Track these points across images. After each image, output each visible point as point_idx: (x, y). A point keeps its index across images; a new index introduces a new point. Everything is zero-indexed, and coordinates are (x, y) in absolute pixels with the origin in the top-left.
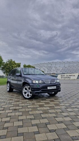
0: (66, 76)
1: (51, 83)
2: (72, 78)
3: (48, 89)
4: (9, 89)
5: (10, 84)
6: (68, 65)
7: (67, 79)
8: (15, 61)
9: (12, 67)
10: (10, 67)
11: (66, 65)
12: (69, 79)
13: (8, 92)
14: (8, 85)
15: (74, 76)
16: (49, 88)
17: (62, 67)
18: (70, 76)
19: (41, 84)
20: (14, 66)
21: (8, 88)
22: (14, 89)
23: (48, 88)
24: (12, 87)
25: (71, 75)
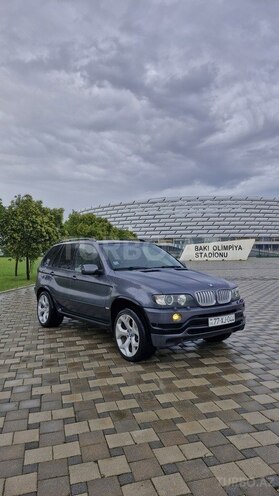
0: (211, 250)
1: (217, 305)
2: (232, 255)
3: (210, 325)
4: (46, 314)
5: (51, 299)
6: (217, 210)
7: (215, 259)
8: (41, 202)
9: (34, 222)
10: (26, 222)
11: (210, 210)
12: (220, 259)
13: (44, 326)
14: (44, 300)
15: (240, 248)
16: (213, 322)
17: (194, 215)
18: (225, 248)
19: (184, 307)
20: (39, 220)
21: (42, 314)
22: (68, 316)
23: (210, 322)
24: (60, 310)
25: (231, 247)
